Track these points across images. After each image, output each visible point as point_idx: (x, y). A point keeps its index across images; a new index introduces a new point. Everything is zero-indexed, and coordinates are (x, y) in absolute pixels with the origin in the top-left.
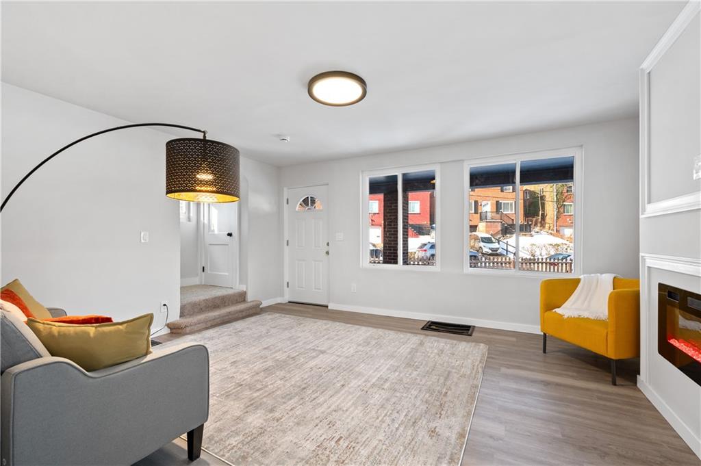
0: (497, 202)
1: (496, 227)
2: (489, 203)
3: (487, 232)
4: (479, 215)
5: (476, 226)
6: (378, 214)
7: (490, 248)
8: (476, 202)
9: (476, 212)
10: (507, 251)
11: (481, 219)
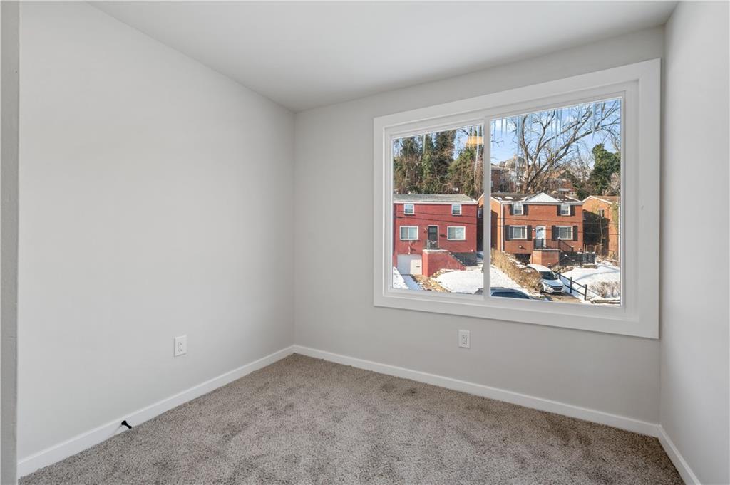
0: (554, 227)
1: (554, 256)
2: (545, 228)
3: (544, 264)
4: (533, 241)
5: (529, 255)
6: (418, 241)
7: (552, 287)
8: (529, 228)
9: (529, 239)
10: (571, 288)
11: (535, 246)
